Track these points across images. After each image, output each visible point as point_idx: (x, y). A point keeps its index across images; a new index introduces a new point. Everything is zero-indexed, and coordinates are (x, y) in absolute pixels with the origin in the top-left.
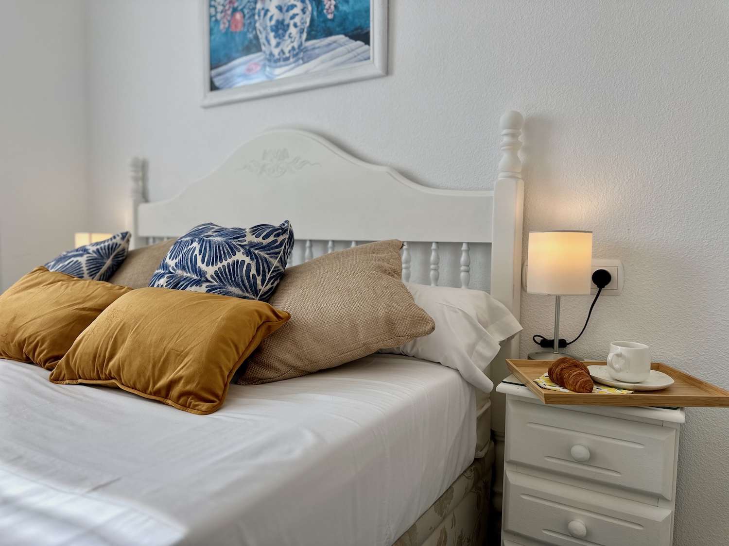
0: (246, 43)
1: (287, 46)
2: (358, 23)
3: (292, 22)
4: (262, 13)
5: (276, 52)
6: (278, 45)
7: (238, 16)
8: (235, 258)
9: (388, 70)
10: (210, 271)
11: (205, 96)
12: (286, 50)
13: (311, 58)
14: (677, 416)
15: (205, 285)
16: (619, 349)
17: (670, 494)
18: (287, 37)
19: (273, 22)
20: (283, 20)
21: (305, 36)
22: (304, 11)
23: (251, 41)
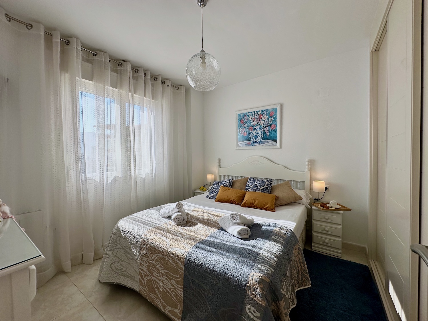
0: (247, 138)
1: (257, 140)
2: (274, 138)
3: (259, 136)
4: (252, 133)
5: (255, 141)
6: (255, 140)
7: (245, 133)
8: (265, 186)
9: (281, 148)
10: (261, 188)
11: (237, 148)
12: (257, 141)
13: (263, 143)
14: (342, 212)
15: (260, 191)
16: (332, 202)
17: (341, 224)
18: (257, 139)
19: (254, 135)
20: (257, 135)
21: (262, 139)
22: (262, 134)
23: (249, 138)
